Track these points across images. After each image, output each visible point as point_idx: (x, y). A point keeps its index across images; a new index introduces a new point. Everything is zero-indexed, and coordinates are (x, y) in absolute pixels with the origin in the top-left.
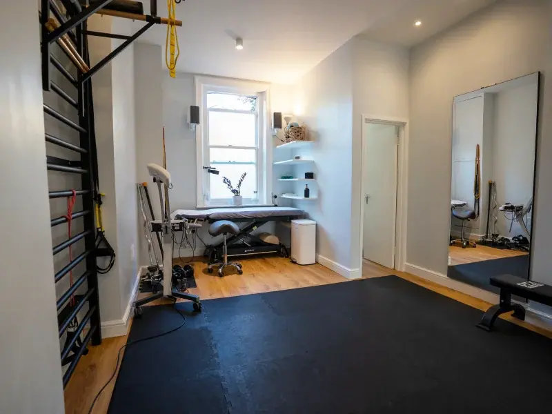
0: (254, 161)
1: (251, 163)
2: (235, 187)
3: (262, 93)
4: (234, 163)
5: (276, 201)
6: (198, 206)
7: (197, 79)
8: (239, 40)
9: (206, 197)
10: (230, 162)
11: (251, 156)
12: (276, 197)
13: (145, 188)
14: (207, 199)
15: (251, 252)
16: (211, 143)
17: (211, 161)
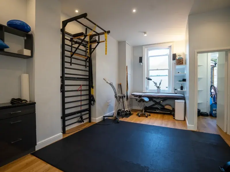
0: (168, 75)
1: (166, 76)
2: (158, 85)
3: (170, 47)
4: (159, 76)
5: (176, 91)
6: (143, 92)
7: (144, 47)
8: (145, 33)
9: (147, 89)
10: (157, 76)
11: (166, 72)
12: (176, 90)
13: (121, 85)
14: (147, 90)
15: (159, 111)
16: (150, 68)
17: (150, 75)
